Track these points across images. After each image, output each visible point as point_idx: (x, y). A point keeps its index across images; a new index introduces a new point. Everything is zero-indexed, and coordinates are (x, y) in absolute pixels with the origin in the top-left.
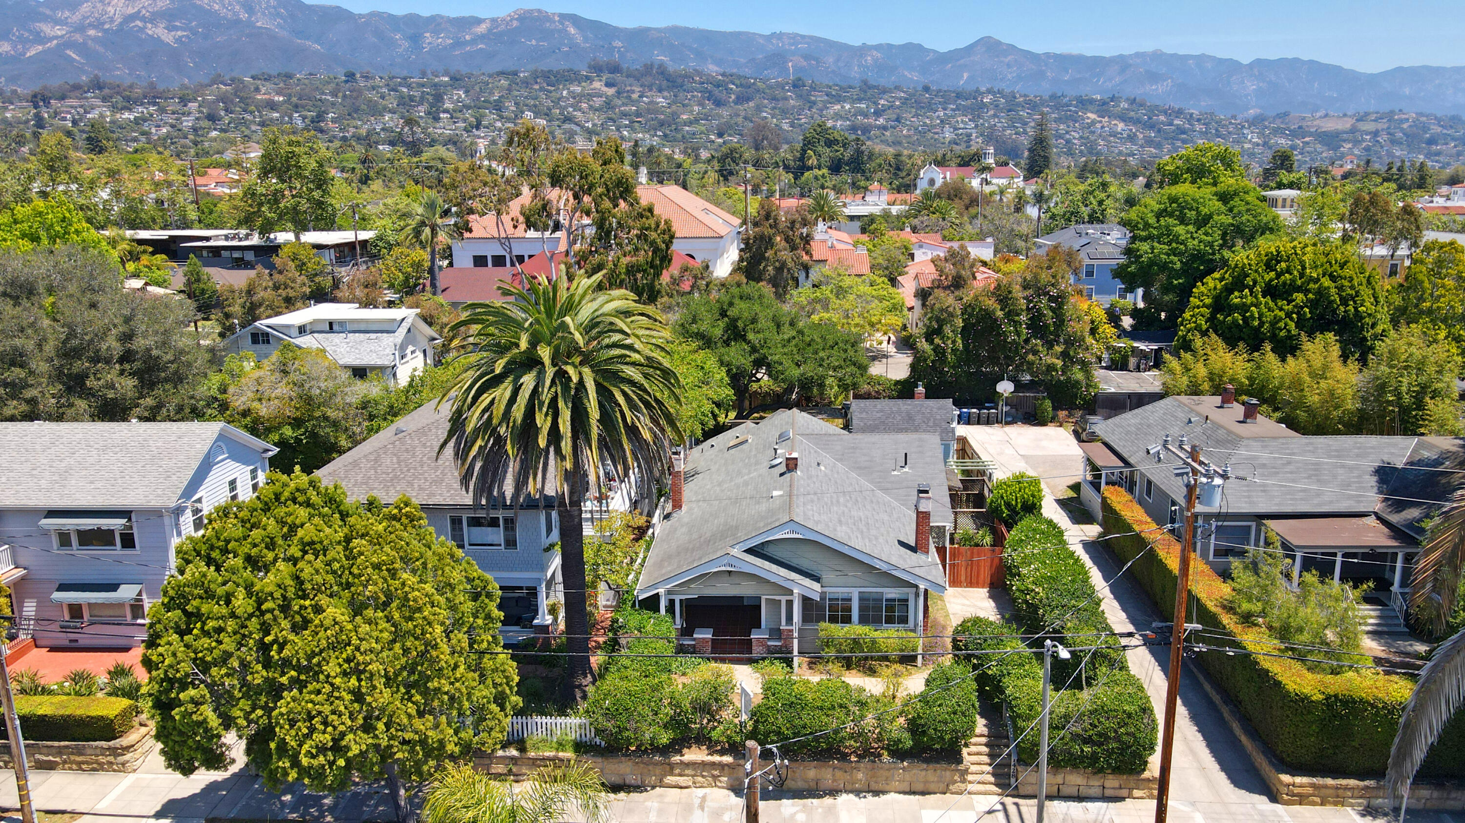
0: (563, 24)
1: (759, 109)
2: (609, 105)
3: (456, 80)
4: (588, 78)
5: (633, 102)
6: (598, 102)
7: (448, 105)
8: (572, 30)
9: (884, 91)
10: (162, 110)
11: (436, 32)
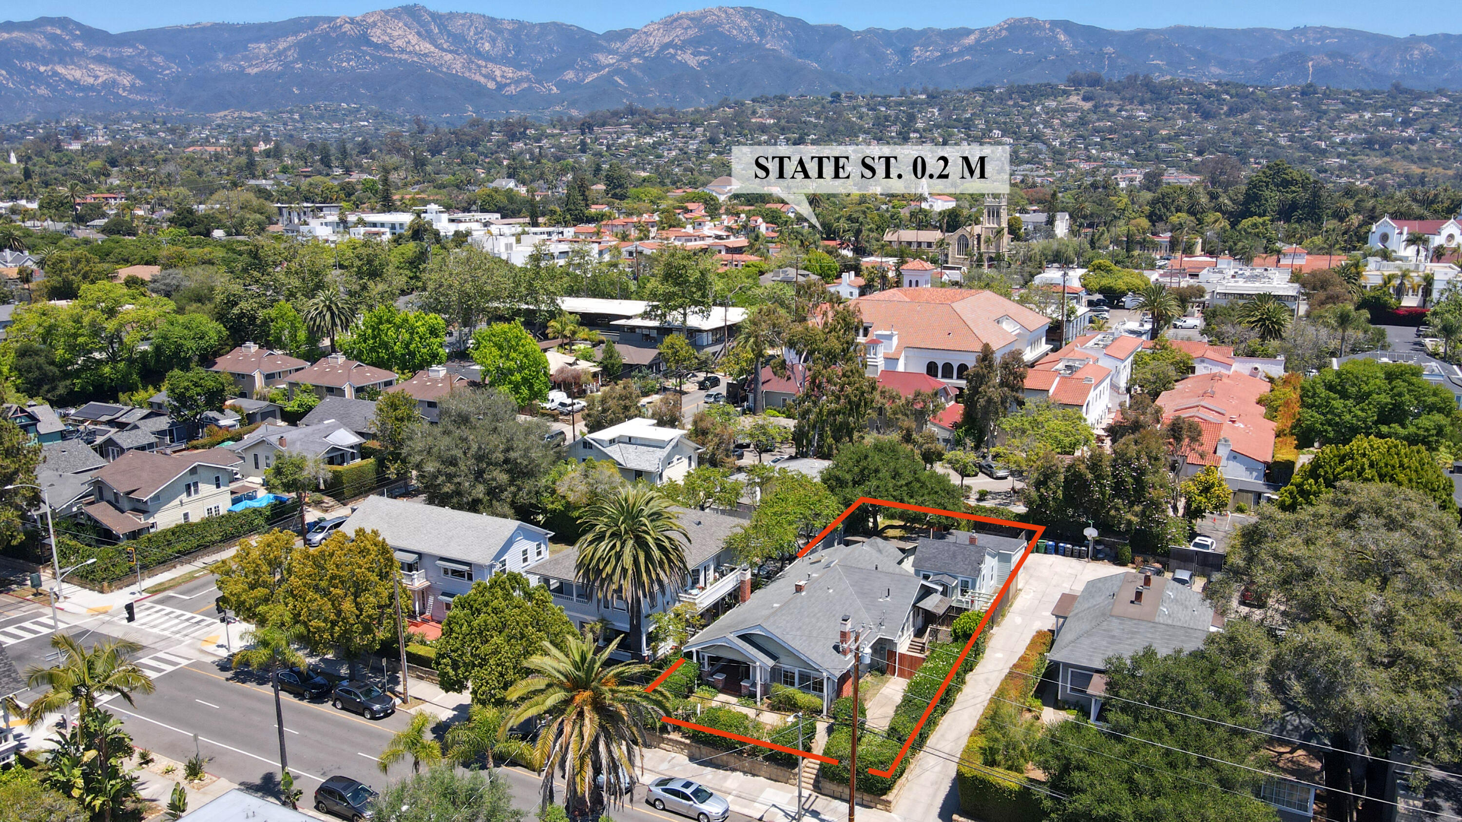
0: (1053, 31)
1: (1253, 122)
2: (1082, 121)
3: (933, 98)
4: (1065, 92)
5: (1109, 116)
6: (1071, 117)
7: (920, 125)
8: (1062, 37)
9: (1419, 97)
10: (675, 135)
11: (925, 46)
